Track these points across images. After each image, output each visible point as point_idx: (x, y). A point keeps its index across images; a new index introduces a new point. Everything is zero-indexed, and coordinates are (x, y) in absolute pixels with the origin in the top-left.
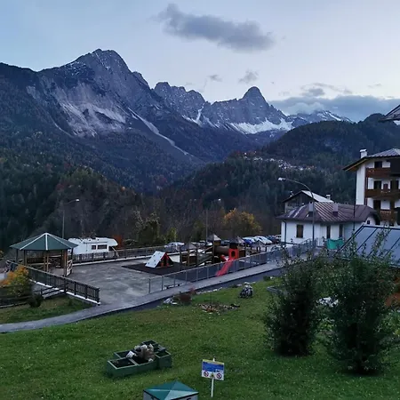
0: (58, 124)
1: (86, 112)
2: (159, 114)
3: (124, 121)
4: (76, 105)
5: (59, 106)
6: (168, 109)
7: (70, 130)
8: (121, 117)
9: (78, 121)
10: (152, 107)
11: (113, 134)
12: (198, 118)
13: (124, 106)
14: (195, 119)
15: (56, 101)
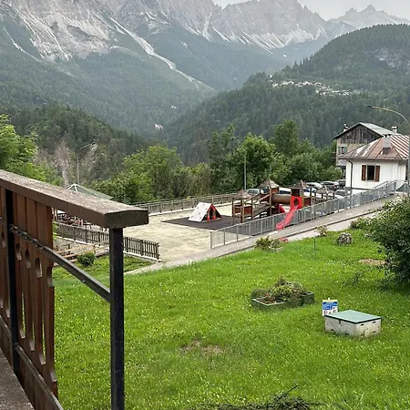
0: (19, 45)
1: (54, 26)
2: (152, 25)
3: (106, 38)
4: (41, 16)
5: (19, 19)
6: (165, 19)
7: (35, 51)
8: (101, 31)
9: (46, 39)
10: (144, 16)
11: (93, 55)
12: (205, 29)
13: (106, 15)
14: (201, 30)
15: (14, 12)
